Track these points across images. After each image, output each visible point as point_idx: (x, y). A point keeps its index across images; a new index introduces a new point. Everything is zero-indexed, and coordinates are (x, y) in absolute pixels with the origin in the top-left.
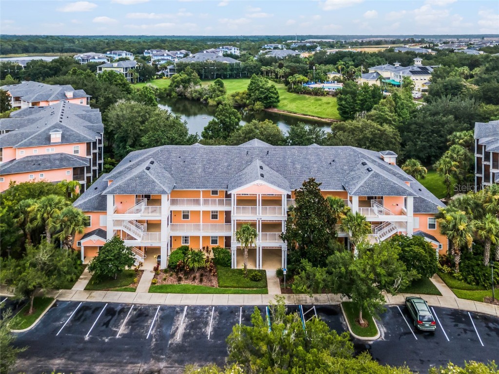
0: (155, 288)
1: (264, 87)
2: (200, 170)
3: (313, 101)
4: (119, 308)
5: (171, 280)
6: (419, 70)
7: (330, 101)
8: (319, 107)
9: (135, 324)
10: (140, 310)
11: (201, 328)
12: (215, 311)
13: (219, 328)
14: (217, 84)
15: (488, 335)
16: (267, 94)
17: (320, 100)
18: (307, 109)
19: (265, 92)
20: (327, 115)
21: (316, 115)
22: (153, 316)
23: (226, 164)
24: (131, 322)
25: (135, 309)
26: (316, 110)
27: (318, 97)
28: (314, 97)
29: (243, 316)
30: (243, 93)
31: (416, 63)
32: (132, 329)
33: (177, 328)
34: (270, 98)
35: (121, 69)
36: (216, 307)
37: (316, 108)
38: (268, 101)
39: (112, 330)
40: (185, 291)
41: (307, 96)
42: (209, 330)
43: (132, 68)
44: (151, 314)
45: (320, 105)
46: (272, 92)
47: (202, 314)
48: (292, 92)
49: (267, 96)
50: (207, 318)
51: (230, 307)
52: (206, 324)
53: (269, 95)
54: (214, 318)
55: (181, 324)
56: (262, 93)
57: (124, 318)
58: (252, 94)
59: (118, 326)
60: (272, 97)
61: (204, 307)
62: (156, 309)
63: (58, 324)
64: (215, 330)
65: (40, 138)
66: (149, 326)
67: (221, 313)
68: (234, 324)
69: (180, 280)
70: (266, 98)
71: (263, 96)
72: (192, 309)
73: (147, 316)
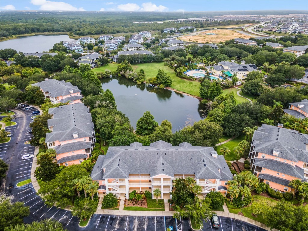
0: (126, 208)
1: (164, 77)
3: (188, 84)
4: (114, 217)
5: (131, 205)
6: (243, 68)
7: (196, 84)
8: (191, 88)
9: (121, 224)
10: (122, 218)
11: (142, 226)
12: (147, 218)
13: (148, 226)
14: (141, 72)
15: (236, 228)
16: (166, 80)
17: (192, 83)
18: (185, 89)
19: (165, 80)
20: (195, 93)
21: (189, 93)
22: (126, 221)
24: (119, 223)
25: (120, 218)
26: (189, 90)
27: (191, 81)
28: (189, 81)
29: (156, 221)
30: (154, 79)
31: (242, 64)
32: (120, 226)
33: (135, 226)
34: (167, 82)
35: (91, 60)
36: (147, 216)
37: (189, 88)
38: (167, 84)
39: (114, 227)
40: (136, 209)
41: (186, 80)
42: (145, 227)
43: (96, 59)
44: (125, 220)
45: (191, 87)
46: (169, 80)
47: (143, 220)
48: (178, 77)
49: (166, 81)
50: (144, 221)
51: (152, 217)
52: (144, 224)
53: (167, 81)
54: (147, 222)
55: (136, 223)
56: (164, 80)
57: (117, 222)
58: (159, 80)
59: (115, 225)
60: (169, 82)
61: (143, 217)
62: (127, 218)
63: (95, 224)
64: (147, 226)
65: (69, 136)
66: (125, 225)
67: (149, 219)
68: (154, 224)
69: (134, 204)
70: (165, 82)
71: (164, 81)
72: (139, 217)
73: (124, 220)
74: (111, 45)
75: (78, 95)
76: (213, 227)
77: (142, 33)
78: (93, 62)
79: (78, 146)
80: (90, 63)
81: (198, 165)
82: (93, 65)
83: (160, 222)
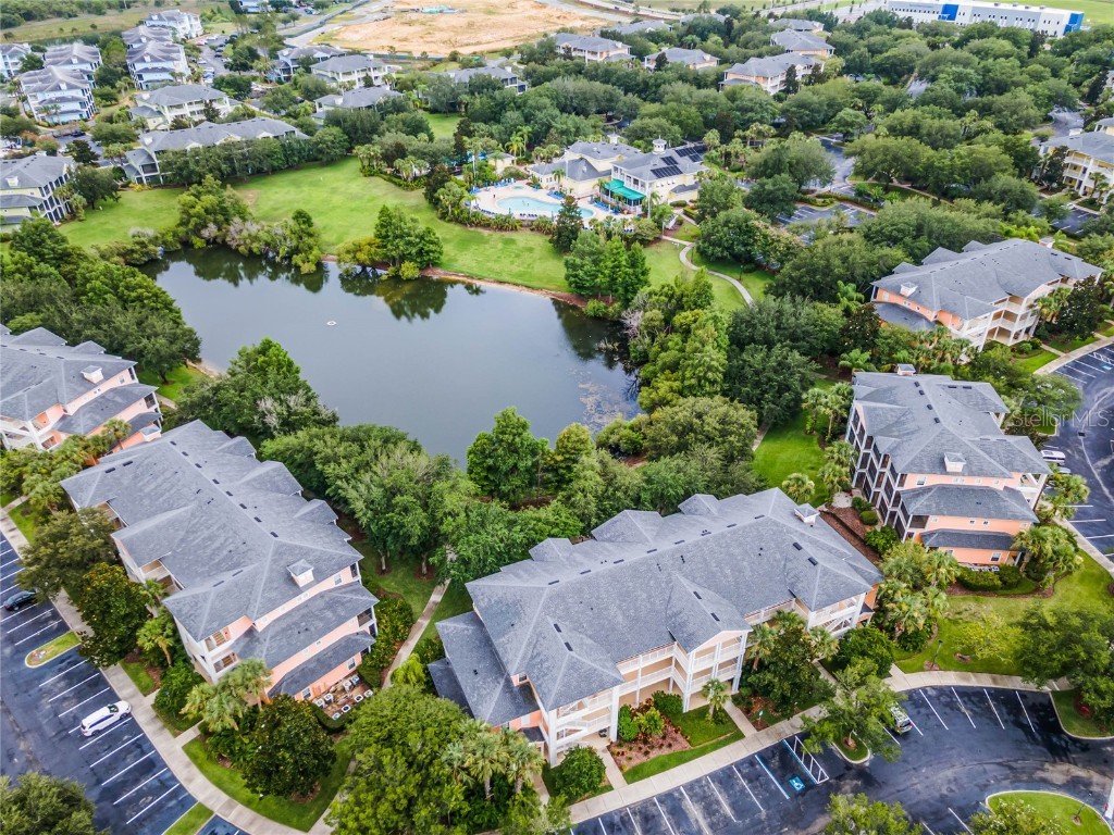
0: (633, 775)
1: (411, 232)
3: (500, 246)
4: (617, 819)
5: (638, 759)
6: (665, 165)
7: (531, 244)
8: (517, 261)
9: (652, 832)
10: (640, 812)
11: (717, 811)
12: (713, 781)
15: (946, 714)
16: (420, 245)
17: (513, 241)
18: (497, 267)
19: (418, 243)
20: (540, 279)
21: (519, 282)
22: (660, 815)
24: (647, 832)
25: (634, 813)
26: (515, 269)
27: (507, 235)
28: (498, 235)
29: (743, 777)
30: (370, 245)
31: (656, 149)
33: (697, 821)
34: (428, 252)
35: (33, 190)
36: (709, 776)
37: (512, 263)
38: (425, 259)
40: (663, 766)
41: (486, 232)
42: (727, 810)
43: (57, 183)
44: (656, 813)
45: (517, 256)
46: (431, 242)
47: (704, 792)
48: (450, 221)
49: (422, 249)
50: (712, 794)
51: (723, 770)
52: (718, 802)
53: (426, 248)
54: (720, 793)
55: (694, 811)
56: (411, 244)
57: (635, 831)
58: (389, 246)
60: (432, 252)
61: (698, 781)
62: (655, 804)
64: (733, 806)
65: (275, 585)
66: (668, 830)
67: (720, 783)
68: (743, 791)
69: (647, 753)
70: (420, 253)
71: (414, 251)
72: (690, 787)
73: (654, 816)
74: (58, 94)
75: (123, 381)
76: (896, 734)
77: (160, 18)
78: (46, 198)
79: (329, 614)
80: (38, 205)
81: (789, 565)
82: (52, 211)
83: (757, 779)
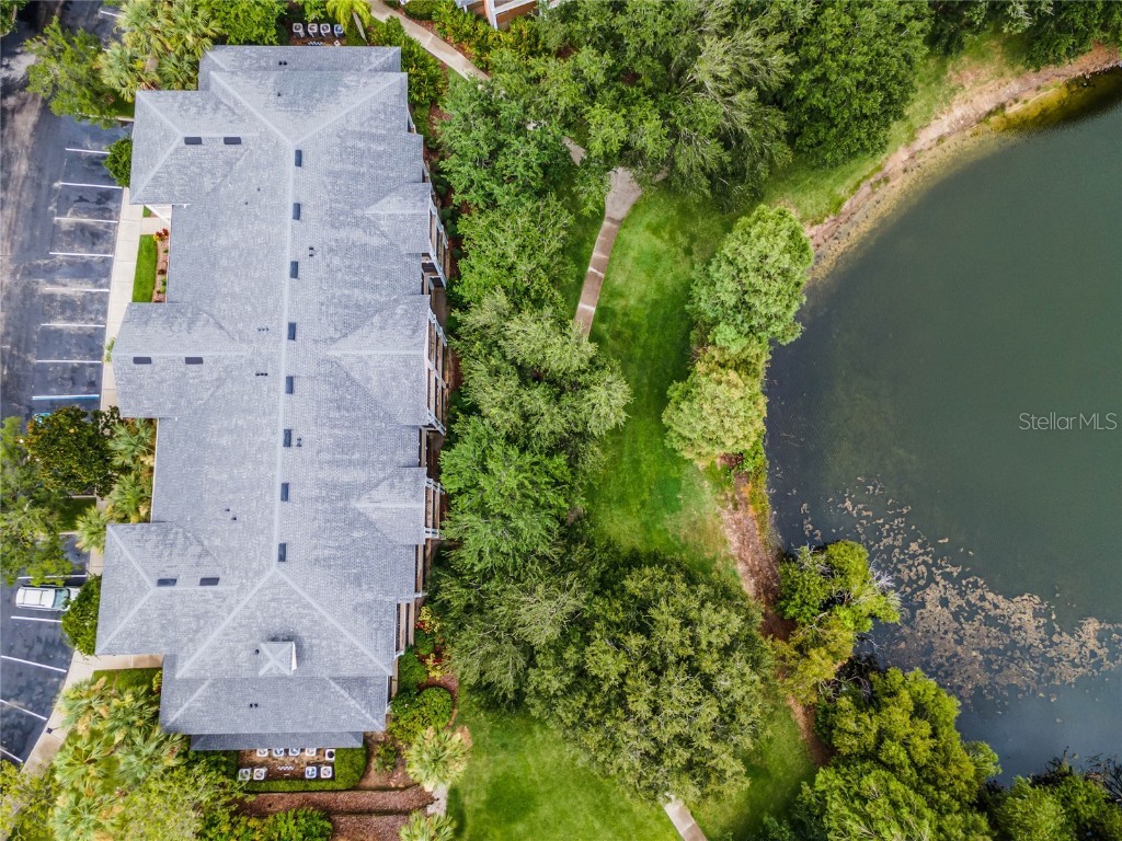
0: (147, 244)
2: (223, 241)
4: (112, 205)
9: (78, 233)
10: (106, 233)
11: (62, 313)
12: (96, 329)
13: (61, 335)
15: (20, 674)
22: (92, 252)
23: (237, 289)
24: (82, 228)
25: (108, 226)
29: (82, 365)
32: (68, 233)
33: (64, 285)
36: (104, 329)
39: (68, 209)
40: (140, 283)
42: (59, 324)
44: (96, 248)
47: (91, 313)
50: (83, 319)
51: (102, 347)
52: (71, 319)
54: (80, 328)
55: (75, 289)
57: (90, 217)
59: (75, 213)
61: (105, 313)
62: (106, 252)
63: (88, 142)
64: (59, 332)
66: (72, 251)
67: (90, 336)
68: (68, 354)
69: (163, 273)
72: (103, 300)
73: (94, 244)
83: (72, 379)
